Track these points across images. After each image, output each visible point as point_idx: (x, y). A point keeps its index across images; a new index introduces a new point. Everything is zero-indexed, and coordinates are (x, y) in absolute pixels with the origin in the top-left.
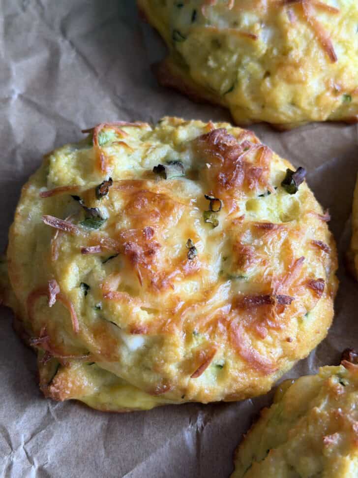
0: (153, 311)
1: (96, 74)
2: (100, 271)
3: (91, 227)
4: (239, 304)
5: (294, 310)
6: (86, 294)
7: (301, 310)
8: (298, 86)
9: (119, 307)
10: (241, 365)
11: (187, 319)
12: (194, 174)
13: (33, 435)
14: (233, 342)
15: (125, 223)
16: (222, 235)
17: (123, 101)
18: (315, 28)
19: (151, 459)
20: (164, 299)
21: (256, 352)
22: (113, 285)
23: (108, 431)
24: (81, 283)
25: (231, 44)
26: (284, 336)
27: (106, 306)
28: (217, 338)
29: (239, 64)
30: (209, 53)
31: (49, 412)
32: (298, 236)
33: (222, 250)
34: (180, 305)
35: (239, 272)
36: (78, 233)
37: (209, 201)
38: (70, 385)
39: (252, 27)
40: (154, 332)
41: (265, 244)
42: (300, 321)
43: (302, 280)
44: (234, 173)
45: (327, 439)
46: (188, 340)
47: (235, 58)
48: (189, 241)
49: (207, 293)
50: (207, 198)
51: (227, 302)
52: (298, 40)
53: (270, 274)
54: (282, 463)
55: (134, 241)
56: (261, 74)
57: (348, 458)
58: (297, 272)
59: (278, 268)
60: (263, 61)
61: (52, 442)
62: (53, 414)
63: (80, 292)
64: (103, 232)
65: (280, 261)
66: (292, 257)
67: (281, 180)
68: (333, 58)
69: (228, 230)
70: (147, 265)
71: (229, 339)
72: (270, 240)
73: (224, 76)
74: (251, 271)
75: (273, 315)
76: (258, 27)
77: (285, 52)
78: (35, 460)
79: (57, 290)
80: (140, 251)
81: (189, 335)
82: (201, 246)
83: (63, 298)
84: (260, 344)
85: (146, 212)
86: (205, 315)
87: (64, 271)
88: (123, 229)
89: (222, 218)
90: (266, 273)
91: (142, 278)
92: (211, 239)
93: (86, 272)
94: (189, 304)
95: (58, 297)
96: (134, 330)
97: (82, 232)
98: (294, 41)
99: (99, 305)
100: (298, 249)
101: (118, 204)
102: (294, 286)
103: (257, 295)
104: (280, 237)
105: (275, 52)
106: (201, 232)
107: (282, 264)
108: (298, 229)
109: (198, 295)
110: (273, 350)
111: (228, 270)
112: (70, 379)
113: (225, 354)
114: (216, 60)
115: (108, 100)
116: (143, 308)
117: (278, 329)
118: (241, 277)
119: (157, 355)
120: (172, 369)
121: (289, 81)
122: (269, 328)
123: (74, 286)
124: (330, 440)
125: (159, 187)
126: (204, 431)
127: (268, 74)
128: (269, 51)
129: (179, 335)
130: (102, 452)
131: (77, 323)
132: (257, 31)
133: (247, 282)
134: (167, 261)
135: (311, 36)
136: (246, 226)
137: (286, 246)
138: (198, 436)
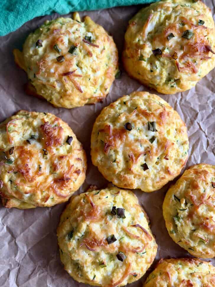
0: (31, 187)
1: (5, 90)
2: (14, 177)
3: (9, 163)
4: (56, 181)
5: (72, 181)
6: (11, 183)
7: (74, 180)
8: (72, 101)
9: (21, 187)
10: (58, 197)
11: (41, 188)
12: (39, 140)
13: (3, 218)
14: (55, 192)
15: (19, 162)
16: (49, 161)
17: (16, 100)
18: (74, 83)
19: (37, 221)
20: (34, 183)
21: (62, 194)
22: (18, 181)
23: (24, 214)
24: (10, 180)
25: (48, 87)
26: (69, 188)
27: (17, 187)
28: (50, 192)
29: (52, 93)
30: (42, 89)
31: (7, 211)
32: (71, 158)
33: (50, 165)
34: (38, 185)
35: (55, 172)
36: (6, 166)
37: (44, 152)
38: (11, 205)
39: (54, 83)
40: (32, 193)
41: (62, 162)
42: (74, 182)
43: (73, 172)
44: (51, 142)
45: (78, 219)
46: (42, 193)
47: (50, 91)
48: (39, 165)
49: (46, 179)
50: (43, 150)
51: (52, 180)
52: (69, 87)
53: (64, 171)
54: (69, 223)
55: (22, 169)
56: (59, 97)
57: (83, 223)
58: (72, 169)
59: (66, 169)
60: (59, 93)
61: (9, 219)
62: (8, 211)
63: (9, 183)
64: (13, 165)
65: (67, 167)
66: (70, 165)
67: (66, 141)
68: (81, 92)
69: (51, 159)
70: (27, 175)
71: (53, 192)
72: (63, 161)
73: (48, 96)
74: (58, 172)
75: (65, 183)
76: (56, 83)
77: (66, 91)
78: (5, 224)
79: (3, 183)
80: (24, 171)
81: (42, 192)
82: (43, 166)
83: (5, 185)
84: (62, 191)
85: (25, 158)
86: (46, 186)
87: (4, 177)
88: (19, 164)
89: (49, 156)
90: (62, 172)
91: (26, 179)
92: (46, 162)
93: (10, 177)
94: (41, 184)
95: (3, 184)
96: (26, 193)
97: (7, 166)
98: (68, 88)
99: (15, 187)
100: (72, 162)
101: (17, 156)
102: (71, 174)
103: (60, 178)
104: (66, 159)
105: (62, 91)
106: (43, 161)
107: (67, 168)
108: (71, 156)
109: (44, 180)
110: (67, 192)
111: (52, 171)
112: (11, 203)
113: (53, 195)
114: (44, 91)
115: (10, 100)
116: (28, 187)
117: (67, 187)
118: (55, 173)
119: (34, 198)
120: (39, 201)
121: (68, 100)
122: (64, 187)
123: (7, 181)
124: (79, 219)
125: (28, 148)
126: (52, 212)
127: (61, 97)
128: (61, 90)
129: (39, 193)
130: (23, 220)
131: (10, 191)
132: (56, 85)
133: (58, 175)
134: (33, 173)
135: (73, 86)
136: (56, 157)
137: (68, 161)
138: (50, 213)
